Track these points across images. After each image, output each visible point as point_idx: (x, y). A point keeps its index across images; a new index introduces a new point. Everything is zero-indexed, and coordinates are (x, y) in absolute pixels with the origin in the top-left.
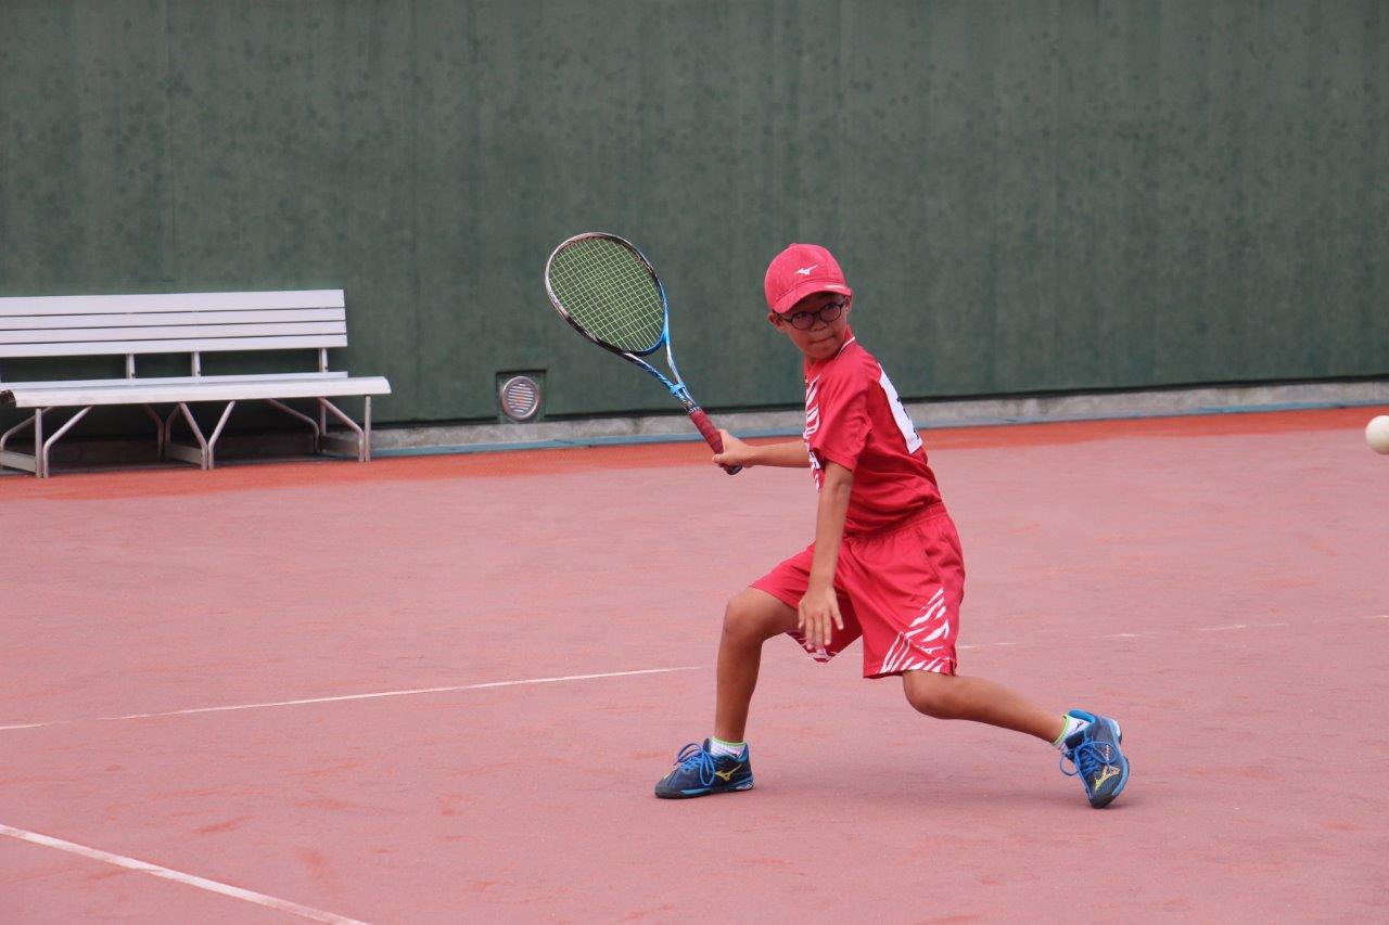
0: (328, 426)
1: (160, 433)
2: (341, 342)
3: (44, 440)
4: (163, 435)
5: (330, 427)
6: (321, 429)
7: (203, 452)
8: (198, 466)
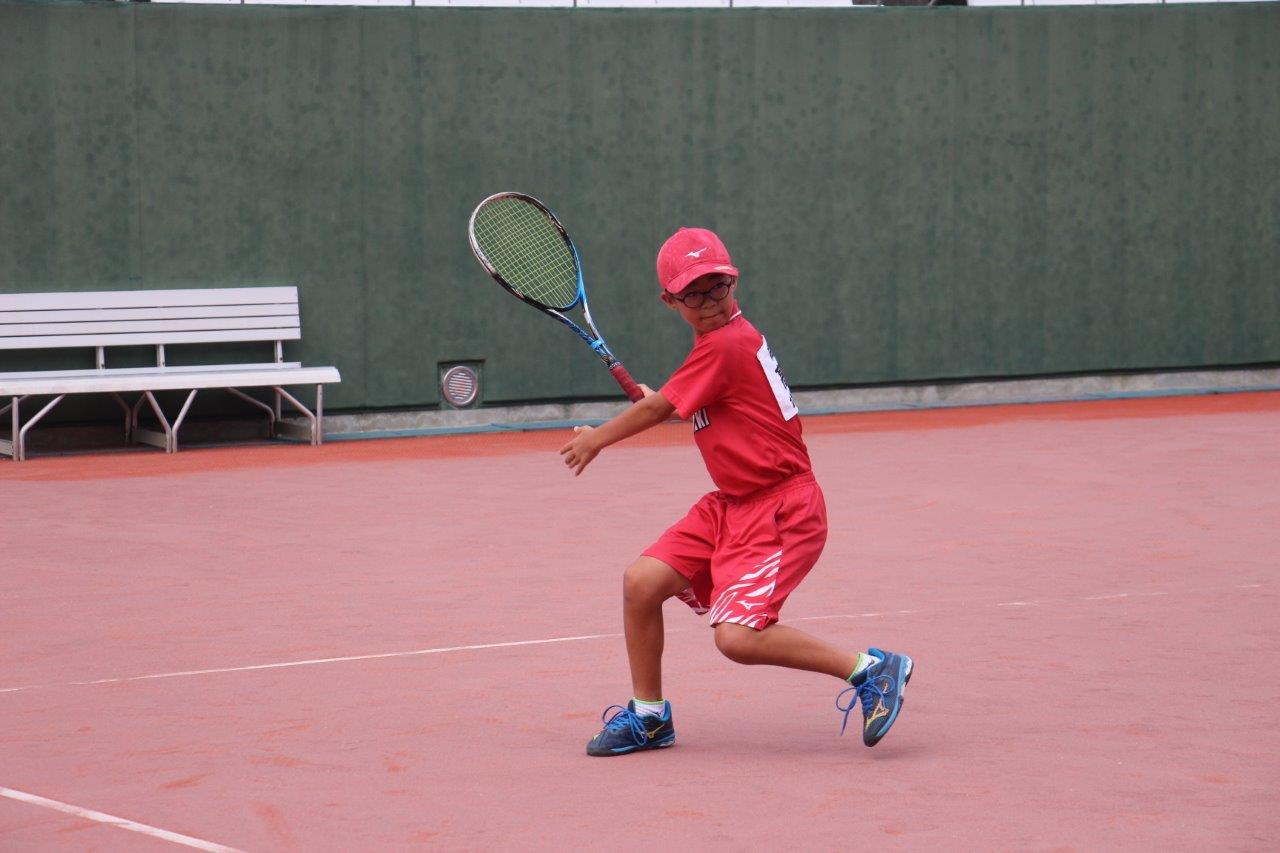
0: (283, 412)
1: (128, 419)
2: (295, 334)
3: (21, 425)
4: (131, 421)
5: (285, 413)
6: (277, 415)
7: (168, 436)
8: (163, 450)
